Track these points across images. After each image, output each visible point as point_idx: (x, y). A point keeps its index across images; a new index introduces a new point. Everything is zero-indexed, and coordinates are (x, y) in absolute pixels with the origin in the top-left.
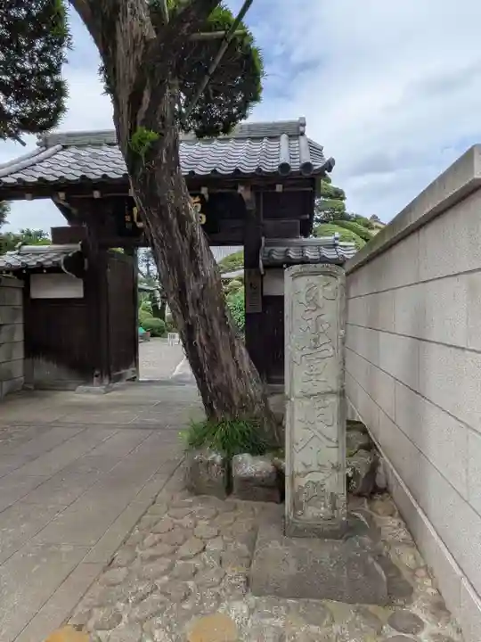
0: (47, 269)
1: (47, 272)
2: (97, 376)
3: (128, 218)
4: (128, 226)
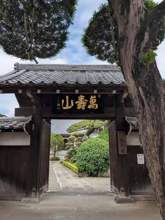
0: (14, 130)
1: (14, 131)
2: (34, 192)
3: (59, 105)
4: (59, 108)
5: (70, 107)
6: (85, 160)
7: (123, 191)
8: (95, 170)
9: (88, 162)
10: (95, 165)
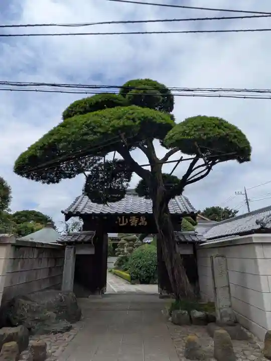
0: (84, 242)
1: (84, 244)
3: (117, 222)
4: (116, 225)
5: (125, 224)
6: (137, 267)
7: (165, 290)
8: (147, 277)
9: (140, 269)
10: (147, 271)
